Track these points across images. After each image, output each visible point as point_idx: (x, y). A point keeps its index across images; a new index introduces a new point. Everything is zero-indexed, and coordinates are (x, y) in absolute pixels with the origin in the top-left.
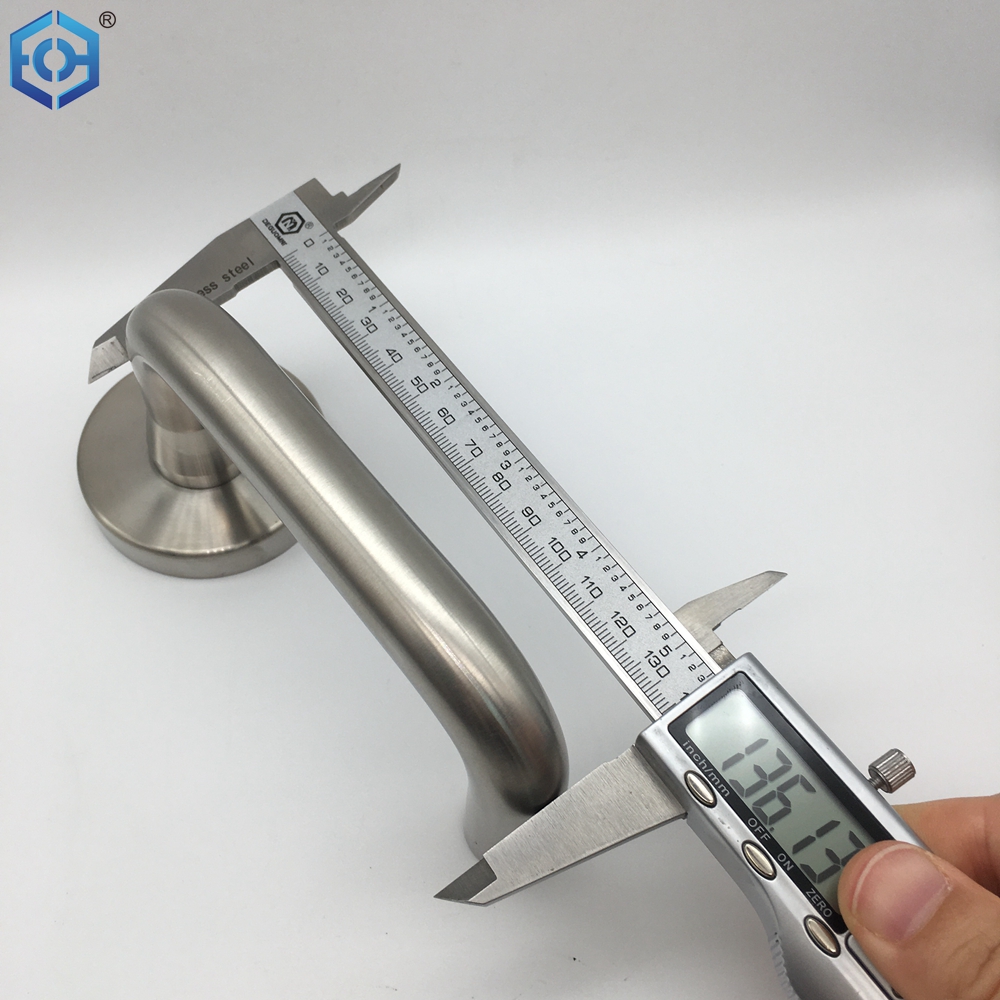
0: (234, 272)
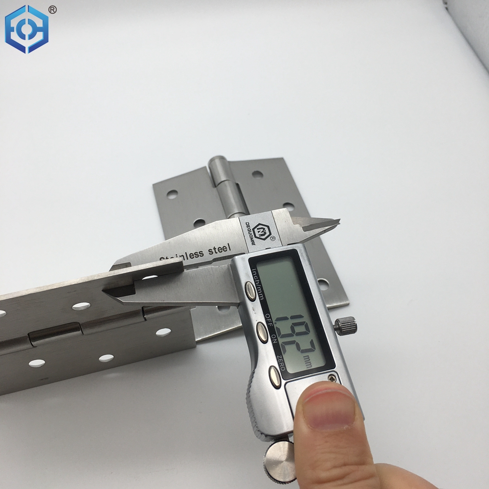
0: (217, 250)
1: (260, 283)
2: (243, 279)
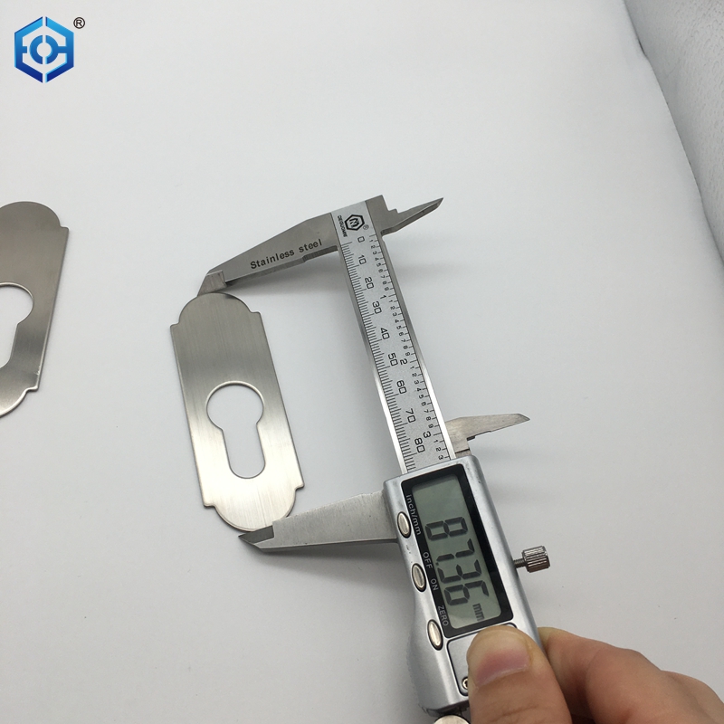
0: (307, 247)
1: (417, 513)
2: (397, 509)
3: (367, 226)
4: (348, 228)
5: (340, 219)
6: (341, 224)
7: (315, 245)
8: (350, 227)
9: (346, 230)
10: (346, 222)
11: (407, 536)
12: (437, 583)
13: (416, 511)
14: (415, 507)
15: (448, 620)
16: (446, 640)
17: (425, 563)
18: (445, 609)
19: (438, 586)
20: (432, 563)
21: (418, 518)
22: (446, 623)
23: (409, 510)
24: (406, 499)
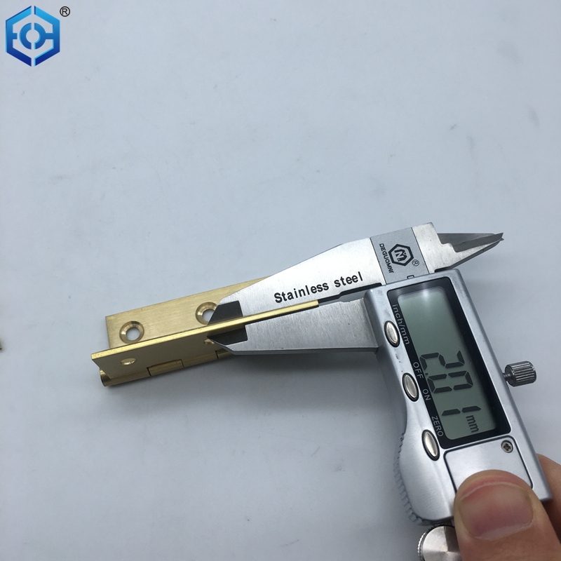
1: (404, 323)
2: (382, 318)
3: (417, 263)
4: (393, 262)
5: (383, 248)
6: (385, 254)
7: (354, 279)
8: (396, 260)
9: (392, 264)
10: (390, 252)
11: (395, 345)
12: (429, 393)
13: (404, 321)
14: (402, 317)
15: (442, 430)
16: (442, 451)
17: (416, 373)
18: (439, 420)
19: (431, 397)
20: (422, 373)
21: (406, 328)
22: (440, 434)
23: (396, 319)
24: (392, 308)
